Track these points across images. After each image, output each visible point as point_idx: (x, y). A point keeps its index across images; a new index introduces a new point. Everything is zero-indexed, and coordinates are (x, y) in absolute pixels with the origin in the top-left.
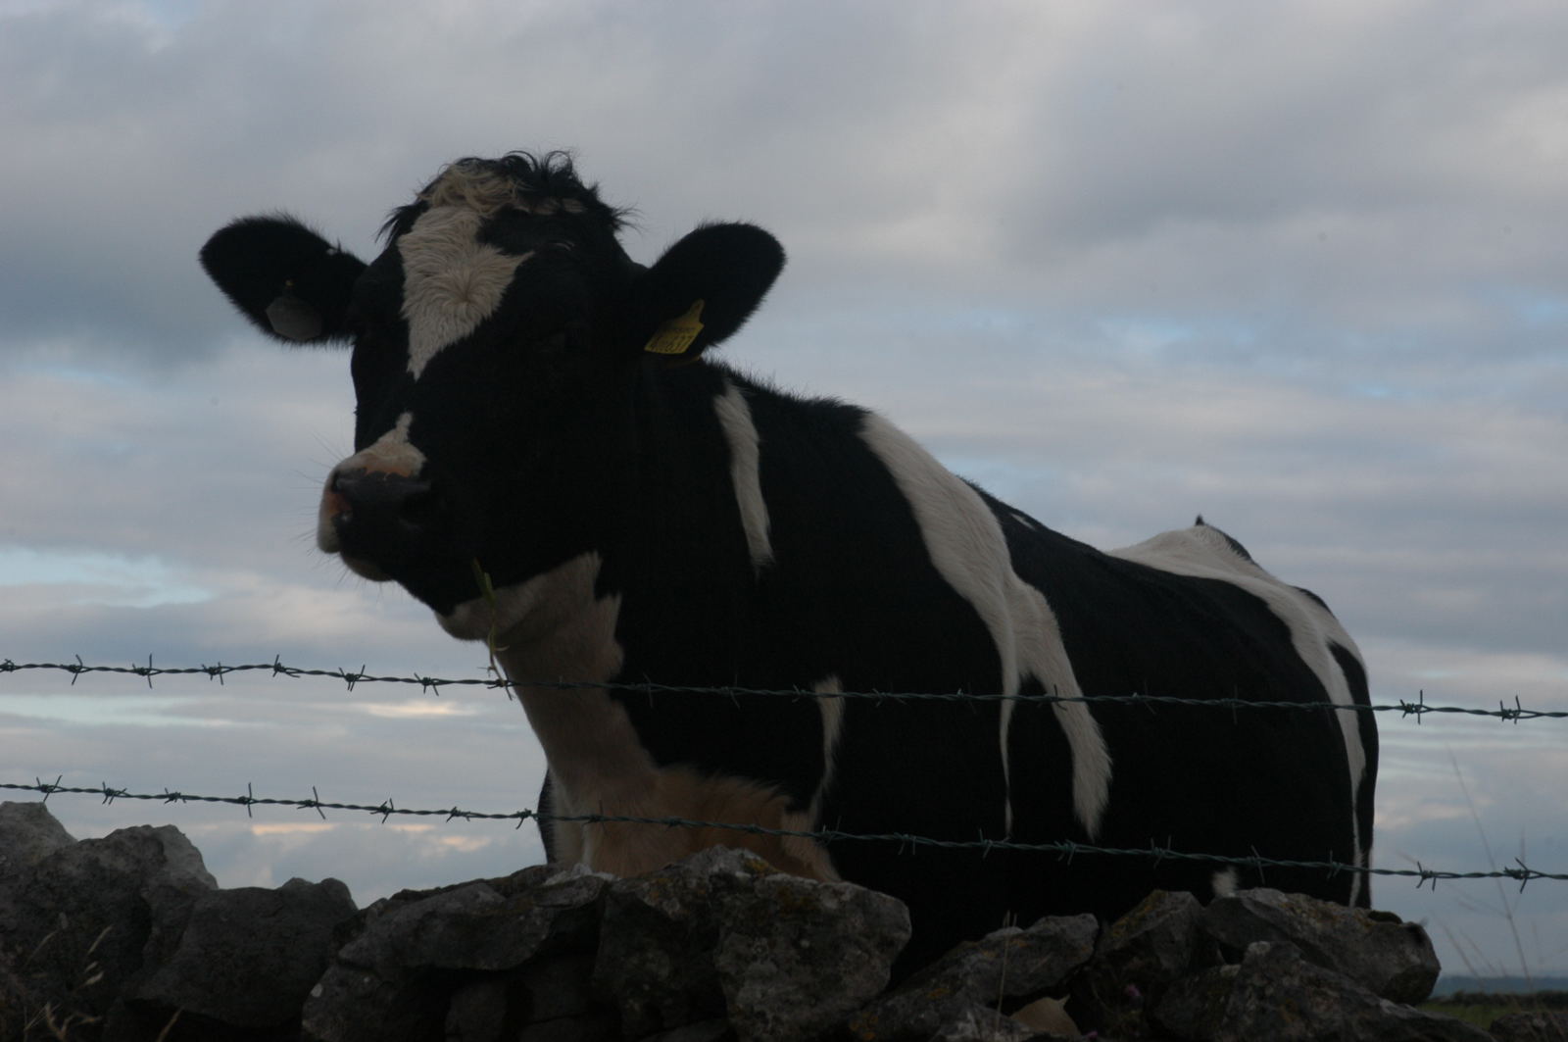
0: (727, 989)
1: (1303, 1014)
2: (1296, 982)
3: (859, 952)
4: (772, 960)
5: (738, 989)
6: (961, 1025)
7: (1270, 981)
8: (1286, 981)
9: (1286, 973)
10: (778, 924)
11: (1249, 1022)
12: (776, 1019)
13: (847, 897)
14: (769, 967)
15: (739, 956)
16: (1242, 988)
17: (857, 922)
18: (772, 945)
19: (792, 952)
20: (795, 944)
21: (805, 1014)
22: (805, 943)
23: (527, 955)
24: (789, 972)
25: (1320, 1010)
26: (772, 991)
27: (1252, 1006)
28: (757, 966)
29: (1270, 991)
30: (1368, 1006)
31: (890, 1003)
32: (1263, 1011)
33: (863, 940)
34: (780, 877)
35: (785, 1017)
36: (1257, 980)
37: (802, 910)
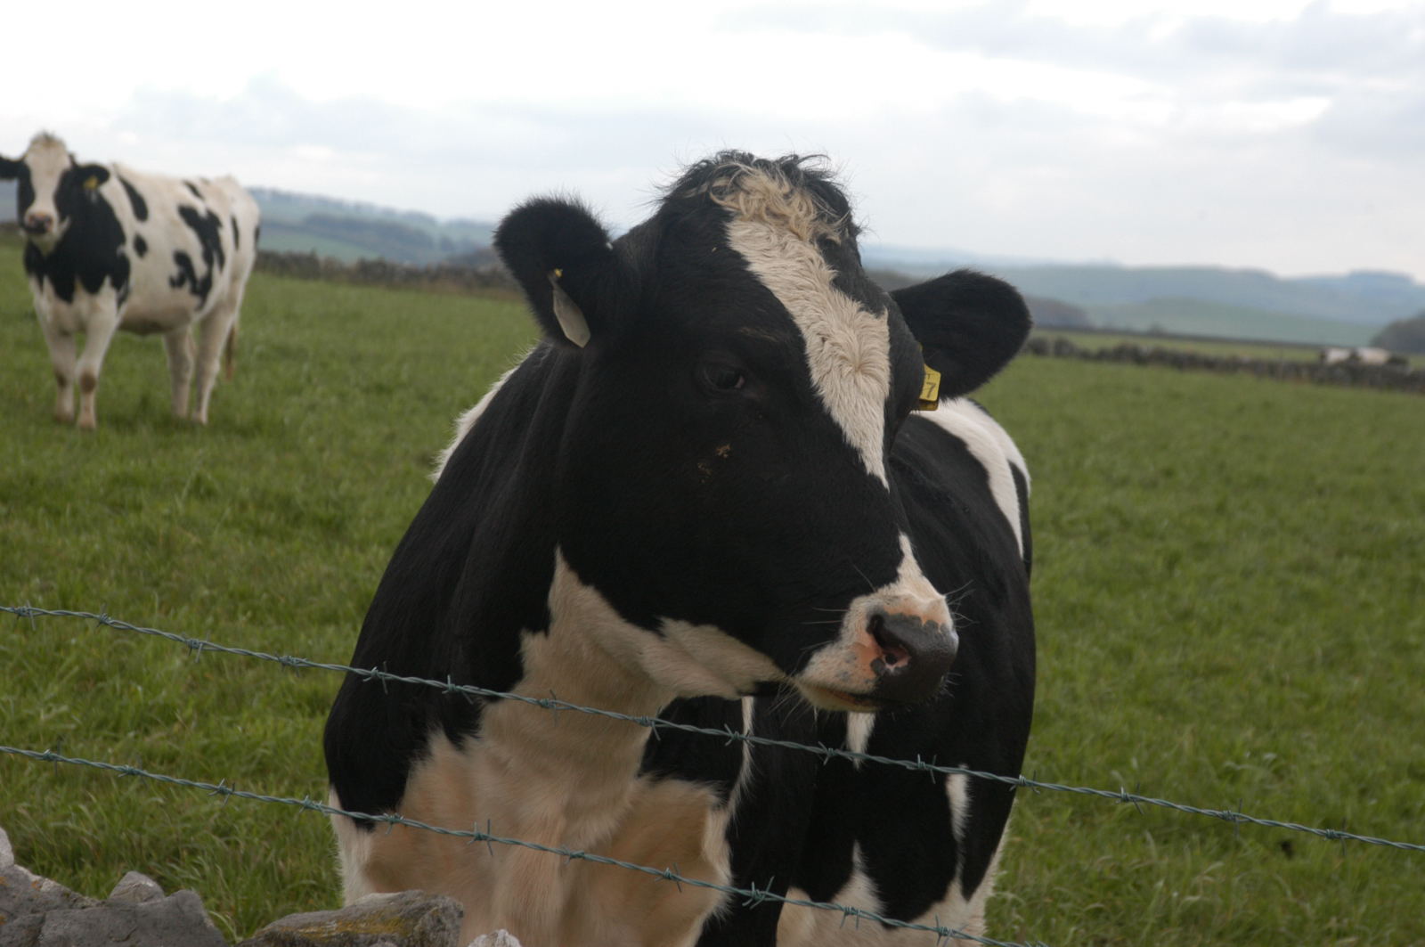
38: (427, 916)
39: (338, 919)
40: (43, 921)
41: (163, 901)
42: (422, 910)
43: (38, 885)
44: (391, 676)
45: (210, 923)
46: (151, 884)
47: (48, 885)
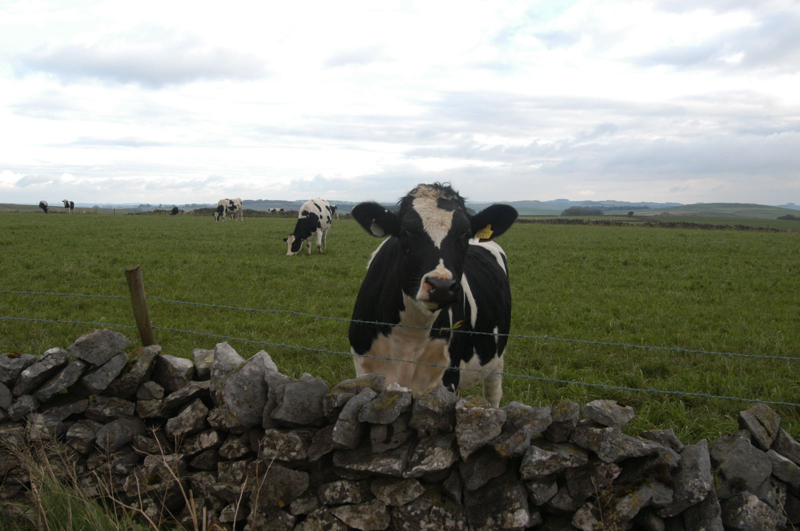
0: (458, 436)
1: (623, 448)
2: (621, 440)
3: (494, 426)
4: (472, 430)
5: (461, 435)
6: (534, 456)
7: (614, 439)
8: (618, 439)
9: (618, 437)
10: (474, 421)
11: (608, 450)
12: (470, 442)
13: (492, 413)
14: (471, 431)
15: (463, 429)
16: (606, 441)
17: (494, 418)
18: (472, 426)
19: (477, 427)
20: (478, 425)
21: (478, 441)
22: (480, 424)
23: (394, 419)
24: (476, 431)
25: (628, 447)
26: (470, 436)
27: (609, 445)
28: (467, 430)
29: (613, 442)
30: (639, 446)
31: (507, 443)
32: (612, 447)
33: (496, 423)
34: (475, 408)
35: (473, 442)
36: (610, 439)
37: (481, 417)
38: (376, 380)
39: (355, 381)
40: (285, 387)
41: (313, 379)
42: (375, 378)
43: (284, 377)
44: (362, 322)
45: (325, 384)
46: (310, 375)
47: (286, 377)
